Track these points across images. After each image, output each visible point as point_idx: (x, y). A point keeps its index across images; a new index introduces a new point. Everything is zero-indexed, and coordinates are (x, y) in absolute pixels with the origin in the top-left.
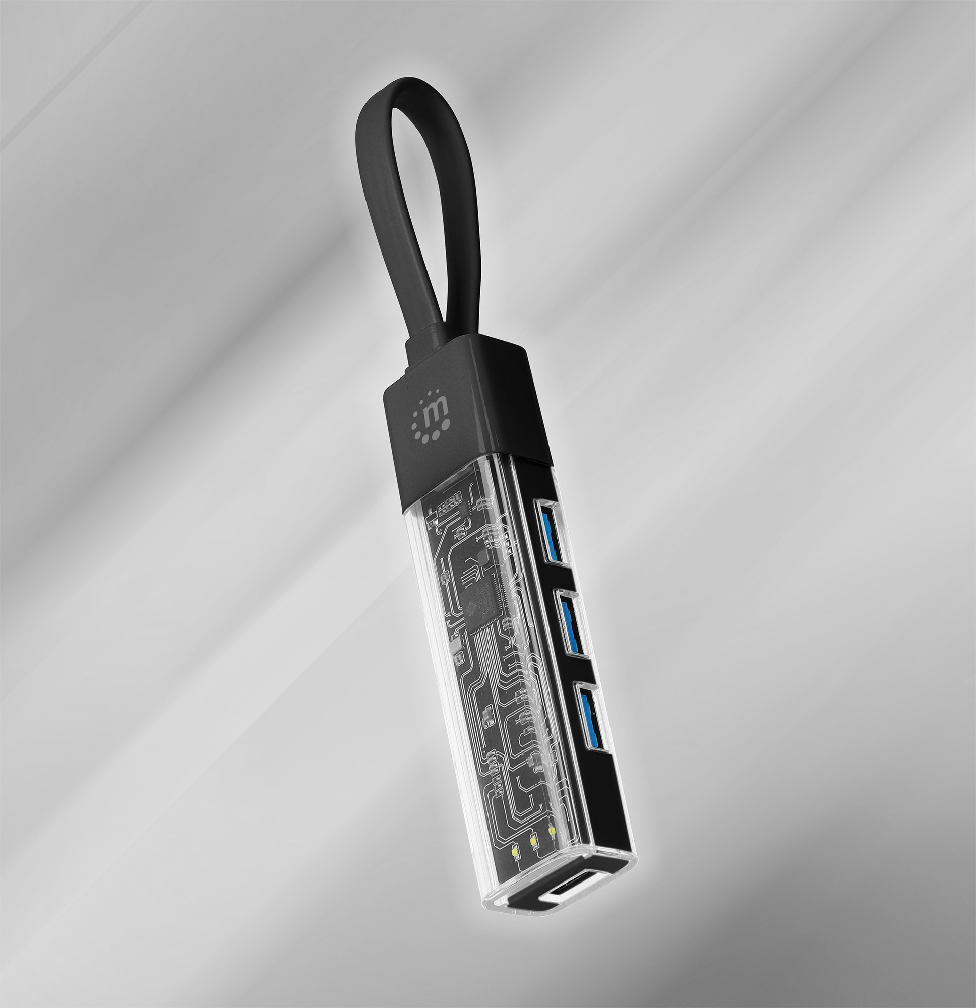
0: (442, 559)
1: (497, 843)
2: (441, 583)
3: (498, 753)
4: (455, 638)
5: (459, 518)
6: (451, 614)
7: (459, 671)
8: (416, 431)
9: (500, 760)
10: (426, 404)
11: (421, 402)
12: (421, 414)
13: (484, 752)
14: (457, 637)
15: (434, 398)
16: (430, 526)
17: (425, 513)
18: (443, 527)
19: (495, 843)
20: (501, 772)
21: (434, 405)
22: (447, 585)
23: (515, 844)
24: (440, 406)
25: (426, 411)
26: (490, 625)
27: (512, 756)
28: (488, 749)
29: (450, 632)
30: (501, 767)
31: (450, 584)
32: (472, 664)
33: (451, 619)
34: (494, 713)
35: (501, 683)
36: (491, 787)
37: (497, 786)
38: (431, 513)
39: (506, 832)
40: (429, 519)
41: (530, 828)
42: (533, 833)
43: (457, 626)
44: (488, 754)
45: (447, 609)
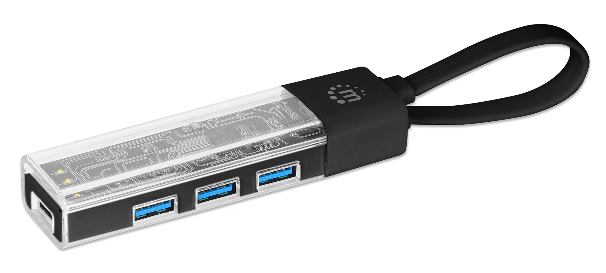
0: (254, 113)
1: (65, 162)
2: (237, 114)
3: (125, 156)
4: (201, 125)
5: (282, 119)
6: (217, 121)
7: (179, 130)
8: (336, 87)
9: (121, 158)
10: (355, 90)
11: (356, 88)
12: (348, 88)
13: (125, 149)
14: (202, 126)
15: (359, 93)
16: (275, 104)
17: (284, 101)
18: (275, 111)
19: (66, 160)
20: (113, 159)
21: (354, 94)
22: (237, 117)
23: (66, 172)
24: (355, 97)
25: (351, 91)
26: (211, 143)
27: (124, 164)
28: (127, 150)
29: (205, 122)
30: (116, 159)
31: (237, 119)
32: (184, 136)
33: (213, 122)
34: (152, 151)
35: (172, 153)
36: (103, 154)
37: (103, 157)
38: (285, 103)
39: (73, 166)
40: (280, 103)
41: (77, 179)
42: (74, 181)
43: (209, 125)
44: (124, 151)
45: (220, 119)
